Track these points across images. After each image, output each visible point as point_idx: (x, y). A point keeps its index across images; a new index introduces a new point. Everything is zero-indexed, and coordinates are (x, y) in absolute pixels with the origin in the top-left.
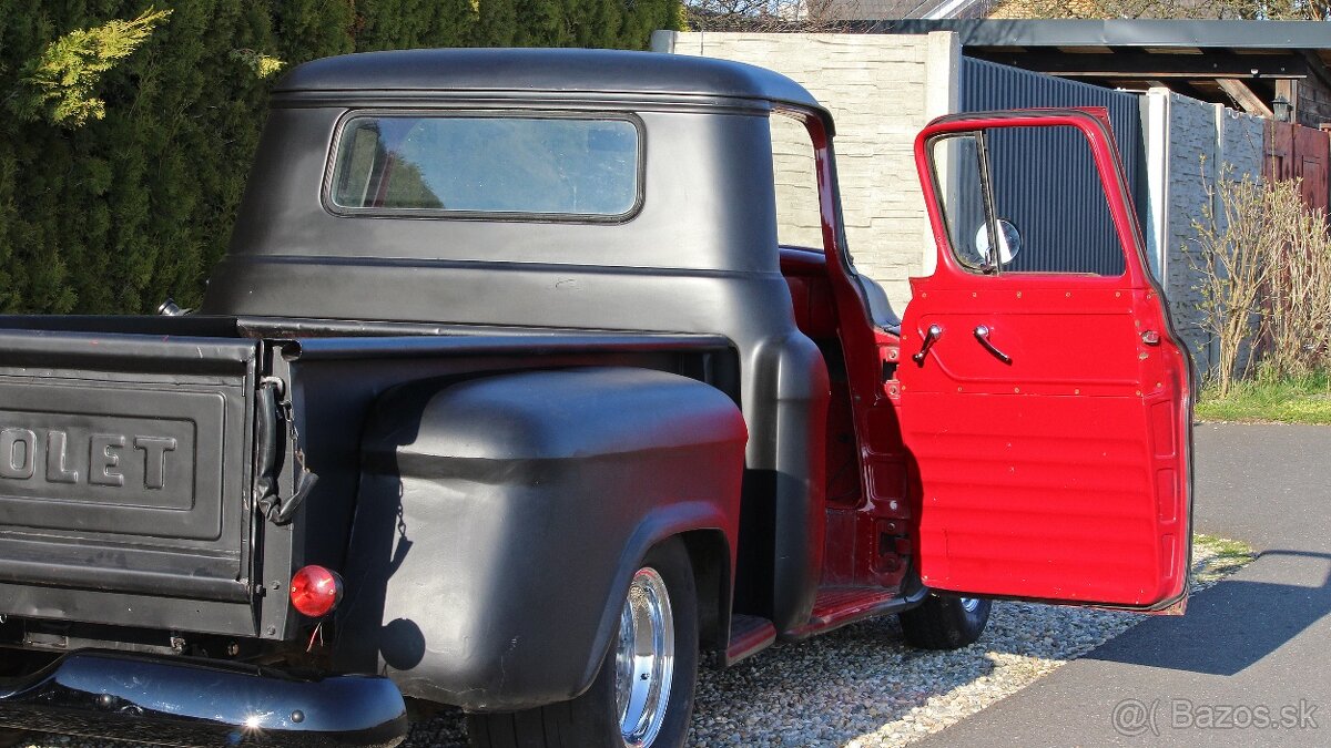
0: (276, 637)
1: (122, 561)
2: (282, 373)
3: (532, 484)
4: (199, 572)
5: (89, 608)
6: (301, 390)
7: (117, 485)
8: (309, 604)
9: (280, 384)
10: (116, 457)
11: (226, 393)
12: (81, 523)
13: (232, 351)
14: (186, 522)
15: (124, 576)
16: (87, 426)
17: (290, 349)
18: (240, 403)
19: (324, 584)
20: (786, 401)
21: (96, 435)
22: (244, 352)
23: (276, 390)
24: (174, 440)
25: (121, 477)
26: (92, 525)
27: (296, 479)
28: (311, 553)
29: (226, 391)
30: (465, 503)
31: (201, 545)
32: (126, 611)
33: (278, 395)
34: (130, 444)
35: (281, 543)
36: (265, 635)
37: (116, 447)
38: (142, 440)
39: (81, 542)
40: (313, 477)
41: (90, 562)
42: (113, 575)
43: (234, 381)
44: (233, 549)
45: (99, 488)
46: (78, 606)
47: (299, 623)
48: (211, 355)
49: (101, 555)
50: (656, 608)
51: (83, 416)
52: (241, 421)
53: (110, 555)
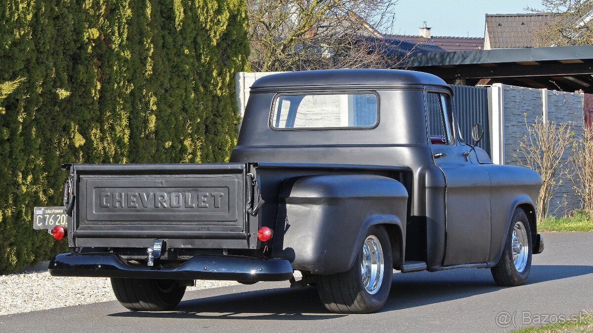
0: (254, 248)
1: (208, 229)
2: (253, 172)
3: (330, 205)
4: (231, 231)
5: (199, 244)
6: (259, 178)
7: (206, 207)
8: (263, 237)
9: (253, 175)
10: (206, 199)
11: (237, 179)
12: (196, 219)
13: (238, 166)
14: (227, 217)
15: (209, 233)
16: (197, 190)
17: (255, 165)
18: (241, 182)
19: (268, 232)
20: (429, 188)
21: (200, 193)
22: (242, 167)
23: (251, 177)
24: (222, 193)
25: (207, 205)
26: (199, 220)
27: (259, 202)
28: (263, 224)
29: (237, 178)
30: (310, 211)
31: (232, 223)
32: (210, 244)
33: (252, 178)
34: (210, 195)
35: (255, 221)
36: (251, 248)
37: (206, 196)
38: (213, 194)
39: (196, 225)
40: (263, 201)
41: (199, 230)
42: (207, 233)
43: (239, 175)
44: (241, 224)
45: (200, 208)
46: (196, 243)
47: (261, 243)
48: (233, 168)
49: (202, 228)
50: (377, 248)
51: (195, 188)
52: (242, 187)
53: (205, 228)
